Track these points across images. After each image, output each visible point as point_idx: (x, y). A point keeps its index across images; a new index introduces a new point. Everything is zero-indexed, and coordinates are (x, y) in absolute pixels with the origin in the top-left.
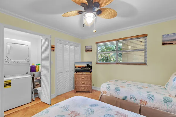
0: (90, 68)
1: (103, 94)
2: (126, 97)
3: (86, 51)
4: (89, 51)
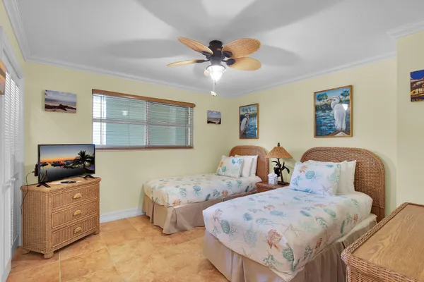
0: (88, 161)
1: (175, 207)
3: (47, 107)
4: (63, 108)
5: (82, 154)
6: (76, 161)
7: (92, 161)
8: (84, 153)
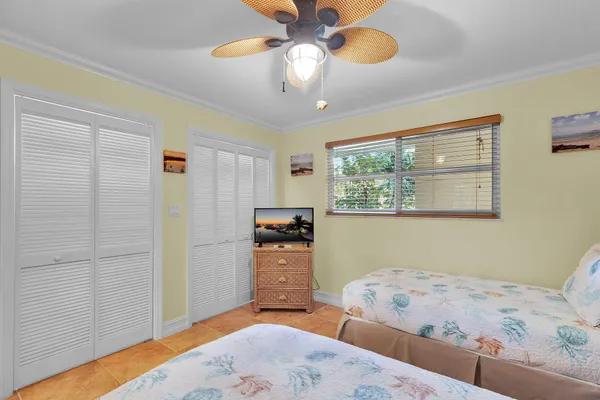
0: (305, 228)
1: (352, 318)
2: (429, 328)
3: (294, 172)
4: (302, 171)
5: (298, 219)
6: (290, 226)
7: (311, 228)
8: (300, 217)
